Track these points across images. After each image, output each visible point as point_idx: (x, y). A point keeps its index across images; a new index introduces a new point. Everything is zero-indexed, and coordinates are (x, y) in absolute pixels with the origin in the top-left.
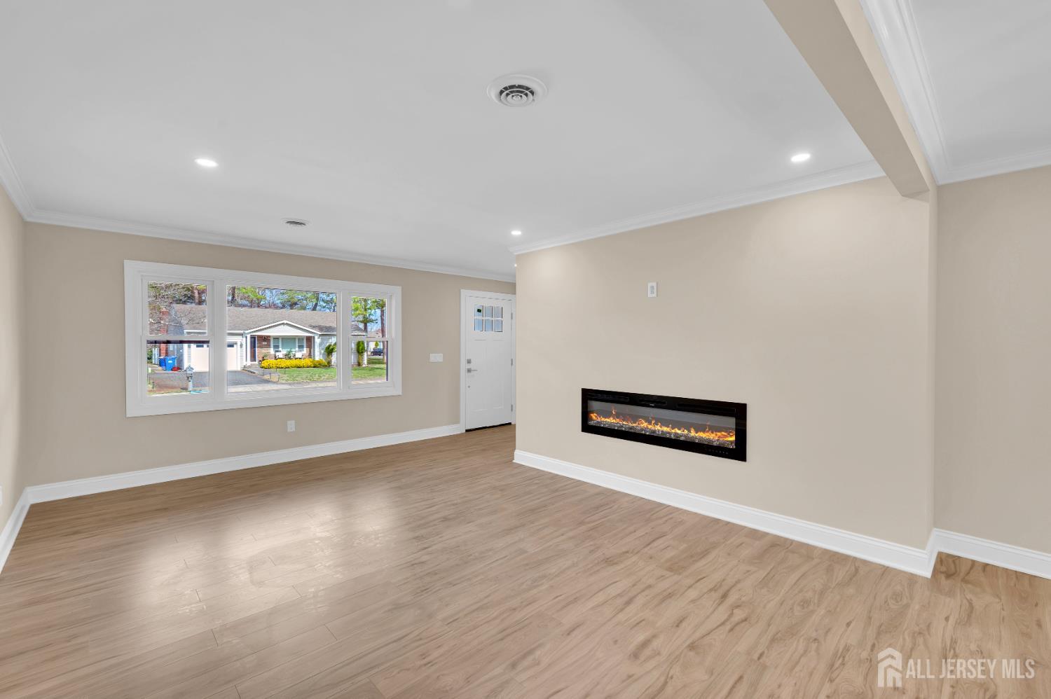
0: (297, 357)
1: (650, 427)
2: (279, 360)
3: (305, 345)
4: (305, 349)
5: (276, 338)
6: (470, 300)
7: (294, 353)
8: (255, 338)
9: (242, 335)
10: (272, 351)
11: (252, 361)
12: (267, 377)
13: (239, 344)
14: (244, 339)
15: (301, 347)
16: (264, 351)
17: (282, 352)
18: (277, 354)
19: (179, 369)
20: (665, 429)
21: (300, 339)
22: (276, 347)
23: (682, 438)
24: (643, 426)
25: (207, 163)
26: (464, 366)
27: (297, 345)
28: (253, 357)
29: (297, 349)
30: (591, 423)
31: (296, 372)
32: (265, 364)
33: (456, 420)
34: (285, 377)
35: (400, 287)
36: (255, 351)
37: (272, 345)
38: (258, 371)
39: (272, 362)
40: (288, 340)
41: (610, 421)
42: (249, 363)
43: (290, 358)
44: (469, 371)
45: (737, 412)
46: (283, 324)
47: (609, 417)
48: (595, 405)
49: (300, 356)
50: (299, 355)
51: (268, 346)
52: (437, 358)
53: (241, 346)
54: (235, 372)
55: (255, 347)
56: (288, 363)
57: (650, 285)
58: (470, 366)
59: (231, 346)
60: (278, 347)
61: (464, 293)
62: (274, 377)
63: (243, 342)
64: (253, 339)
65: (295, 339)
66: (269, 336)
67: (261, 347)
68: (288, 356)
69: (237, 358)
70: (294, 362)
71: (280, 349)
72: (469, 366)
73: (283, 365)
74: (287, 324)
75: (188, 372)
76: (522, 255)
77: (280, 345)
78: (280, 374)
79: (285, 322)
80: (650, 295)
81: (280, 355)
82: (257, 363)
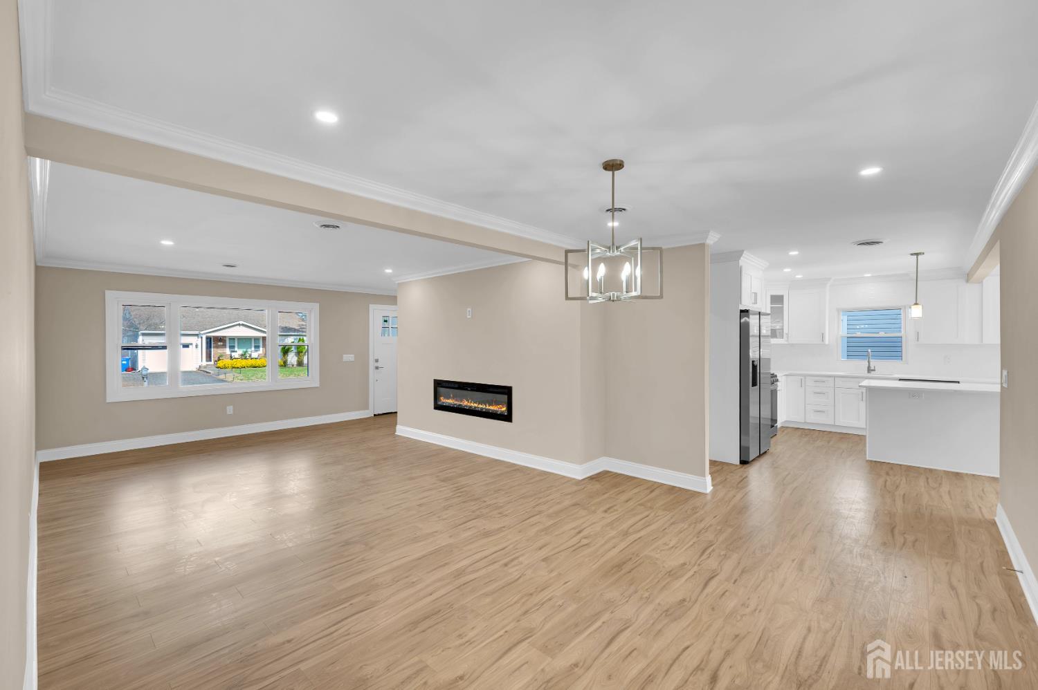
0: (253, 356)
1: (469, 404)
2: (234, 360)
3: (261, 344)
4: (261, 349)
5: (232, 339)
6: (377, 313)
7: (250, 353)
8: (211, 338)
9: (197, 335)
10: (227, 351)
11: (207, 361)
12: (222, 377)
13: (194, 345)
14: (200, 339)
15: (257, 347)
16: (220, 351)
17: (239, 352)
18: (233, 354)
19: (133, 369)
20: (476, 405)
21: (256, 339)
22: (232, 347)
23: (484, 410)
24: (466, 403)
25: (167, 243)
26: (372, 365)
27: (253, 345)
28: (209, 358)
29: (253, 349)
30: (439, 403)
31: (250, 372)
32: (220, 364)
33: (366, 407)
34: (241, 377)
35: (318, 304)
36: (210, 352)
37: (228, 345)
38: (212, 371)
39: (227, 362)
40: (244, 341)
41: (450, 402)
42: (205, 363)
43: (246, 358)
44: (377, 368)
45: (507, 391)
46: (239, 325)
47: (448, 399)
48: (442, 390)
49: (257, 357)
50: (255, 355)
51: (224, 346)
52: (348, 357)
53: (197, 346)
54: (191, 372)
55: (210, 347)
56: (244, 363)
57: (469, 309)
58: (379, 364)
59: (186, 346)
60: (234, 347)
61: (372, 307)
62: (230, 377)
63: (198, 343)
64: (209, 340)
65: (251, 339)
66: (225, 337)
67: (217, 347)
68: (243, 356)
69: (193, 358)
70: (250, 362)
71: (236, 349)
72: (376, 364)
73: (239, 365)
74: (243, 325)
75: (144, 373)
76: (403, 283)
77: (236, 345)
78: (235, 374)
79: (241, 322)
80: (468, 317)
81: (235, 355)
82: (212, 363)
